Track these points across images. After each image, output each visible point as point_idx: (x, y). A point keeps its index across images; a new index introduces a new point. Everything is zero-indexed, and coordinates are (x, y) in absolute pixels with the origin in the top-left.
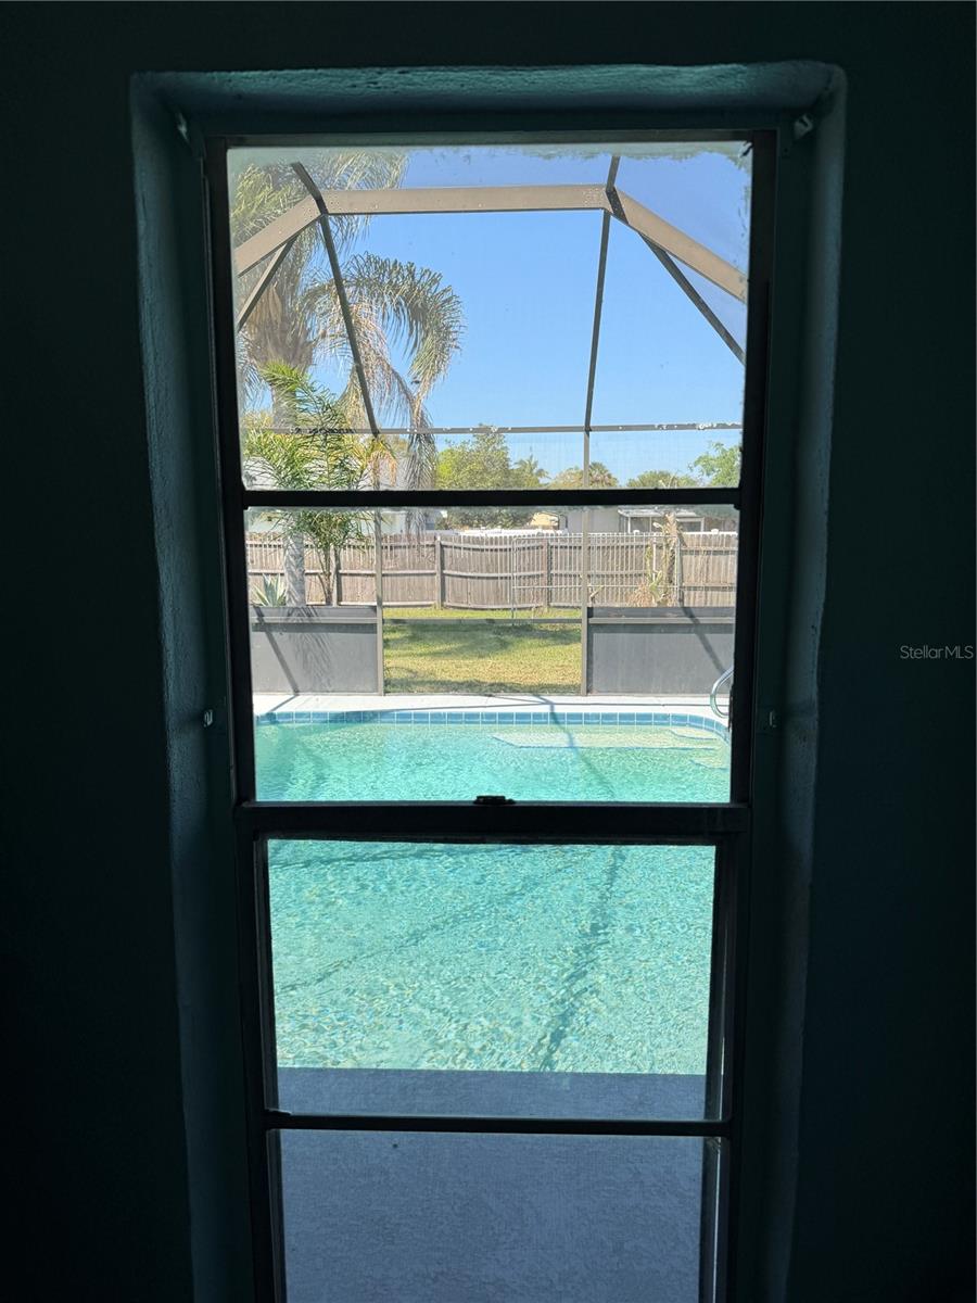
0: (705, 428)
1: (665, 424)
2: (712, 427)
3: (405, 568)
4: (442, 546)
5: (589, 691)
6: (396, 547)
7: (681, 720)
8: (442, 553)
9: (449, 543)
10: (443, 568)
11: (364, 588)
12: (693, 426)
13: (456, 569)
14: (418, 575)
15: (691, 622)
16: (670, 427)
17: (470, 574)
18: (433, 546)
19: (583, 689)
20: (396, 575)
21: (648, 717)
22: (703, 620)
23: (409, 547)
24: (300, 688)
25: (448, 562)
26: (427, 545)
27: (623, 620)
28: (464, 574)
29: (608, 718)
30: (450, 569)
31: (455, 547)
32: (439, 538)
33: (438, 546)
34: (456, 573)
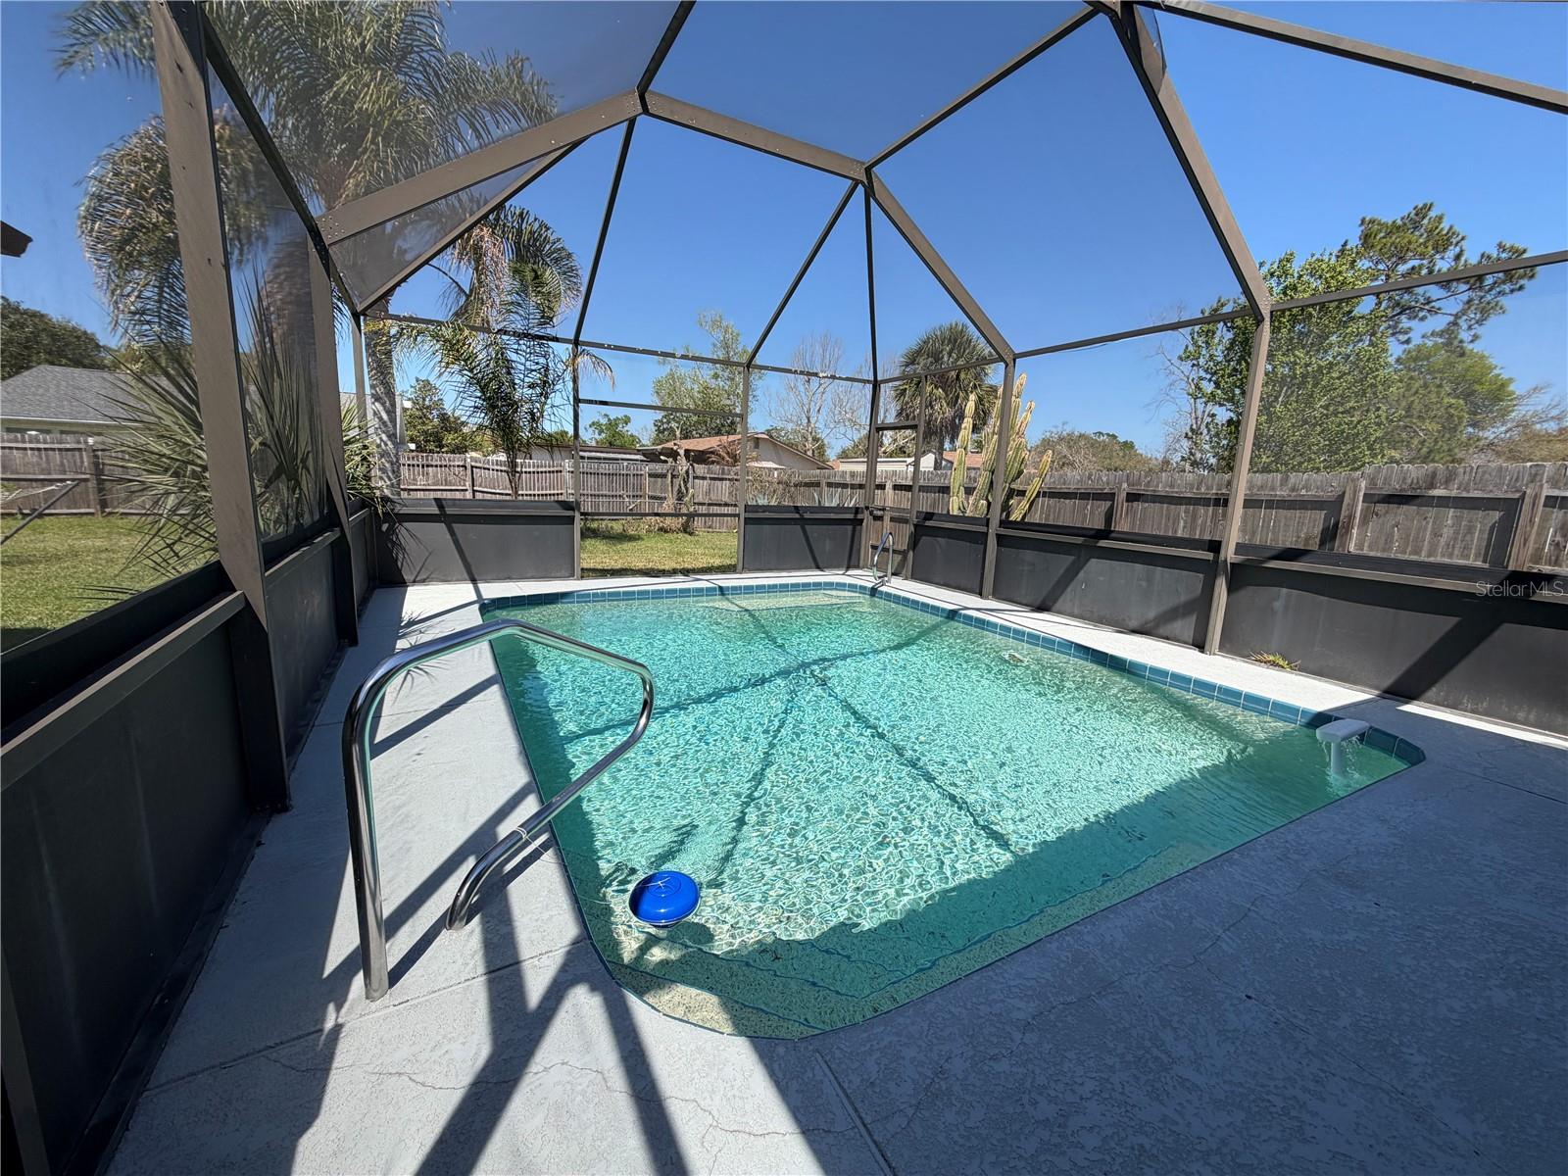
3: (438, 484)
4: (472, 467)
5: (743, 569)
6: (428, 466)
7: (830, 585)
8: (472, 471)
9: (478, 465)
10: (473, 486)
13: (486, 487)
14: (451, 490)
17: (498, 491)
18: (464, 466)
19: (740, 568)
20: (430, 489)
21: (809, 585)
23: (441, 466)
24: (476, 577)
25: (477, 483)
26: (458, 466)
28: (493, 491)
29: (794, 585)
30: (480, 486)
31: (484, 468)
32: (469, 460)
33: (469, 468)
34: (485, 490)
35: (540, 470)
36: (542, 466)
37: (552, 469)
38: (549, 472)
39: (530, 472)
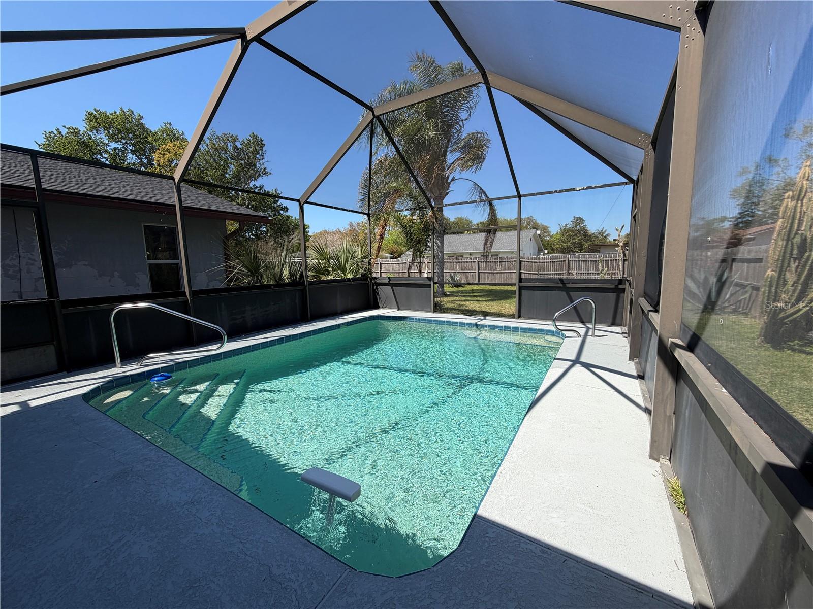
0: (580, 190)
1: (558, 189)
2: (583, 189)
3: (505, 270)
5: (519, 317)
6: (502, 261)
7: (551, 332)
9: (524, 260)
11: (488, 278)
12: (573, 190)
13: (526, 271)
14: (511, 273)
15: (562, 286)
16: (561, 191)
17: (532, 272)
19: (517, 316)
20: (501, 273)
21: (535, 330)
22: (568, 285)
23: (507, 261)
25: (523, 268)
27: (537, 284)
28: (530, 272)
30: (524, 270)
31: (526, 262)
34: (526, 272)
35: (554, 260)
36: (555, 259)
37: (561, 260)
38: (559, 261)
39: (548, 262)
